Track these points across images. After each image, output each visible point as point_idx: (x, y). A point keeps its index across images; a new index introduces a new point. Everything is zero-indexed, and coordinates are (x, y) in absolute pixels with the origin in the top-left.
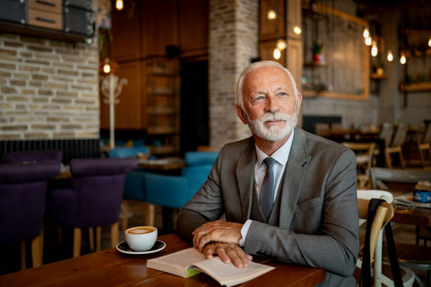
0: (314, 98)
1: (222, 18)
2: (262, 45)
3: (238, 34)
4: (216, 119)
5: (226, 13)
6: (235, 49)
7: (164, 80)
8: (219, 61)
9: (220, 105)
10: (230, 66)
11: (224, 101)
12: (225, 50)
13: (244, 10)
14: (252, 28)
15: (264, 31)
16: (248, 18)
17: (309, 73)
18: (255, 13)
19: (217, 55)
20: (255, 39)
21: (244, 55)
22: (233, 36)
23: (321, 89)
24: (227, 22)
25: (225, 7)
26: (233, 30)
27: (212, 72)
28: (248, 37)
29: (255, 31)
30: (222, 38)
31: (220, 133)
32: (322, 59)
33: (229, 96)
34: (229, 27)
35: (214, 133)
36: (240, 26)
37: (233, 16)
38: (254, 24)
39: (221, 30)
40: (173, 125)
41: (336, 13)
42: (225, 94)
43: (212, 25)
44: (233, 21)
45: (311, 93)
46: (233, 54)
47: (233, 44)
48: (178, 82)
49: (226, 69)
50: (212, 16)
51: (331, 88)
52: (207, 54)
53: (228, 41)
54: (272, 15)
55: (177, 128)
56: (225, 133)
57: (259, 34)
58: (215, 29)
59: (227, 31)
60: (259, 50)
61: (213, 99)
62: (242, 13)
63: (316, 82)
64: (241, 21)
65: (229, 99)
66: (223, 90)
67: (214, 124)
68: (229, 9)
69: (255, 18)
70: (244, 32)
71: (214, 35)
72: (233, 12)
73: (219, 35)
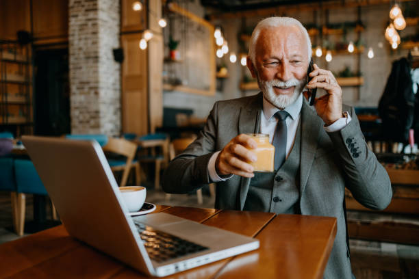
0: (170, 91)
1: (83, 6)
2: (123, 37)
3: (100, 22)
4: (77, 108)
5: (87, 1)
6: (97, 38)
7: (15, 68)
8: (80, 49)
9: (81, 94)
10: (92, 55)
11: (86, 90)
12: (86, 39)
14: (114, 19)
15: (126, 23)
16: (110, 8)
17: (167, 67)
18: (116, 4)
19: (77, 42)
20: (117, 30)
21: (106, 45)
22: (95, 25)
23: (176, 83)
24: (87, 10)
26: (95, 19)
27: (72, 60)
28: (110, 28)
29: (117, 23)
30: (82, 27)
31: (81, 122)
32: (178, 55)
33: (92, 85)
34: (91, 15)
35: (75, 122)
36: (102, 15)
37: (95, 5)
38: (116, 15)
39: (82, 18)
40: (26, 115)
42: (88, 83)
43: (72, 12)
44: (95, 9)
45: (168, 87)
46: (95, 43)
47: (95, 33)
48: (31, 70)
49: (88, 58)
50: (71, 3)
51: (185, 82)
52: (67, 43)
53: (90, 29)
54: (137, 7)
55: (32, 119)
56: (88, 122)
57: (121, 25)
58: (76, 16)
59: (89, 20)
60: (120, 40)
61: (74, 88)
62: (104, 3)
63: (173, 76)
64: (103, 10)
65: (91, 88)
66: (85, 79)
67: (75, 113)
69: (117, 10)
70: (106, 22)
71: (74, 23)
73: (79, 23)
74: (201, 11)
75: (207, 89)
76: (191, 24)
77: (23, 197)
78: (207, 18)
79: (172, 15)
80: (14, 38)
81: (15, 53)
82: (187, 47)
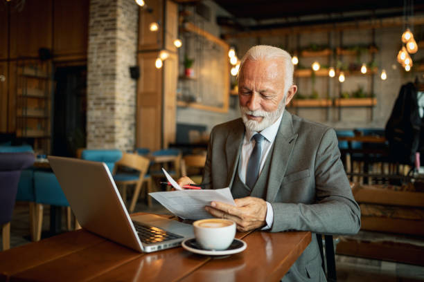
0: (184, 108)
1: (103, 26)
2: (140, 55)
3: (118, 42)
4: (93, 123)
5: (106, 21)
6: (115, 56)
7: (36, 83)
8: (98, 66)
9: (98, 109)
10: (110, 72)
11: (103, 106)
12: (104, 57)
13: (125, 20)
14: (131, 38)
15: (143, 42)
16: (128, 28)
17: (181, 85)
18: (134, 24)
19: (95, 60)
20: (134, 48)
21: (123, 63)
22: (113, 44)
23: (190, 100)
24: (106, 30)
25: (106, 15)
26: (114, 38)
27: (90, 76)
28: (127, 46)
29: (134, 41)
30: (101, 45)
31: (97, 136)
32: (192, 73)
33: (108, 101)
34: (110, 34)
35: (91, 136)
36: (121, 35)
37: (115, 24)
38: (134, 35)
39: (101, 37)
40: (44, 129)
41: (205, 34)
42: (104, 99)
43: (91, 31)
44: (114, 29)
45: (181, 104)
46: (113, 61)
47: (113, 51)
48: (51, 85)
49: (105, 75)
50: (92, 22)
51: (199, 100)
52: (86, 60)
53: (109, 48)
54: (154, 27)
55: (49, 133)
56: (103, 136)
57: (138, 44)
58: (96, 35)
59: (108, 39)
60: (137, 59)
61: (91, 104)
62: (123, 22)
63: (187, 93)
64: (121, 30)
65: (107, 104)
66: (102, 95)
67: (91, 128)
68: (110, 17)
69: (135, 29)
70: (124, 41)
71: (93, 42)
72: (114, 20)
73: (98, 41)
74: (217, 30)
75: (221, 106)
76: (207, 43)
77: (41, 207)
78: (222, 37)
79: (188, 35)
80: (35, 55)
81: (36, 69)
82: (201, 65)
